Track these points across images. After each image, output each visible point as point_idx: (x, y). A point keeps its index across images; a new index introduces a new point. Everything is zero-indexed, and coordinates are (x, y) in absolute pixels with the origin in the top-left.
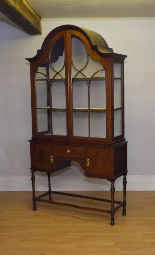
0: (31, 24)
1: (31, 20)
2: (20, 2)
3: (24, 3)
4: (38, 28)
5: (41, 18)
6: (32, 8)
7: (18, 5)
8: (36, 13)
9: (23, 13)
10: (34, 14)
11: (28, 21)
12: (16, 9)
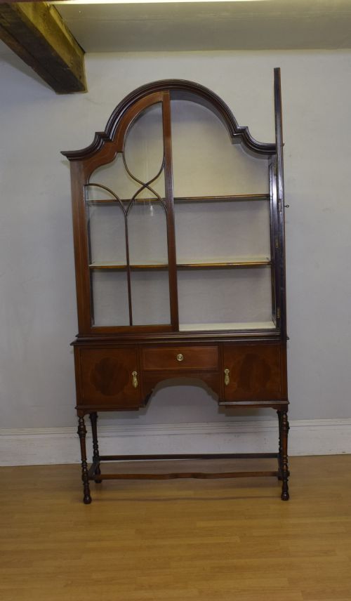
0: (68, 66)
1: (67, 58)
2: (44, 15)
3: (51, 16)
4: (80, 77)
5: (84, 52)
6: (66, 28)
7: (41, 20)
8: (74, 40)
9: (51, 40)
10: (72, 44)
11: (61, 59)
12: (37, 30)
